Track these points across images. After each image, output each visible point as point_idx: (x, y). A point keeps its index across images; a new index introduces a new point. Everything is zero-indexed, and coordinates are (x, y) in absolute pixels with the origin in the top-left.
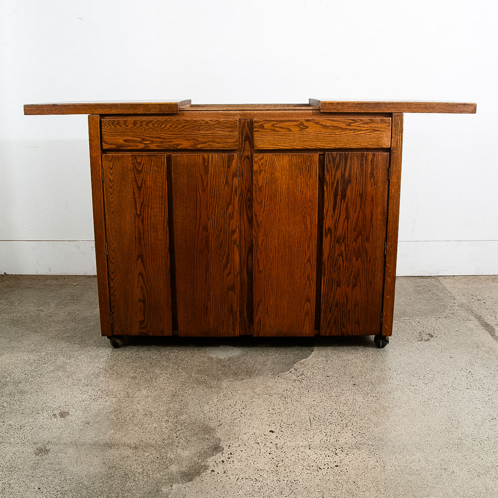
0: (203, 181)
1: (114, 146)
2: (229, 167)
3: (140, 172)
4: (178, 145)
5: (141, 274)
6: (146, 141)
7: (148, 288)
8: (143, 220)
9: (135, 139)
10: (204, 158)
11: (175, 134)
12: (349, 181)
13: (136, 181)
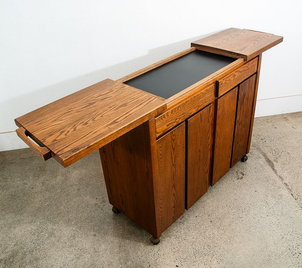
0: (200, 128)
1: (162, 132)
2: (209, 113)
3: (174, 140)
4: (191, 113)
5: (174, 195)
6: (177, 119)
7: (176, 198)
8: (175, 166)
9: (172, 121)
10: (201, 114)
11: (190, 108)
12: (245, 95)
13: (173, 146)
